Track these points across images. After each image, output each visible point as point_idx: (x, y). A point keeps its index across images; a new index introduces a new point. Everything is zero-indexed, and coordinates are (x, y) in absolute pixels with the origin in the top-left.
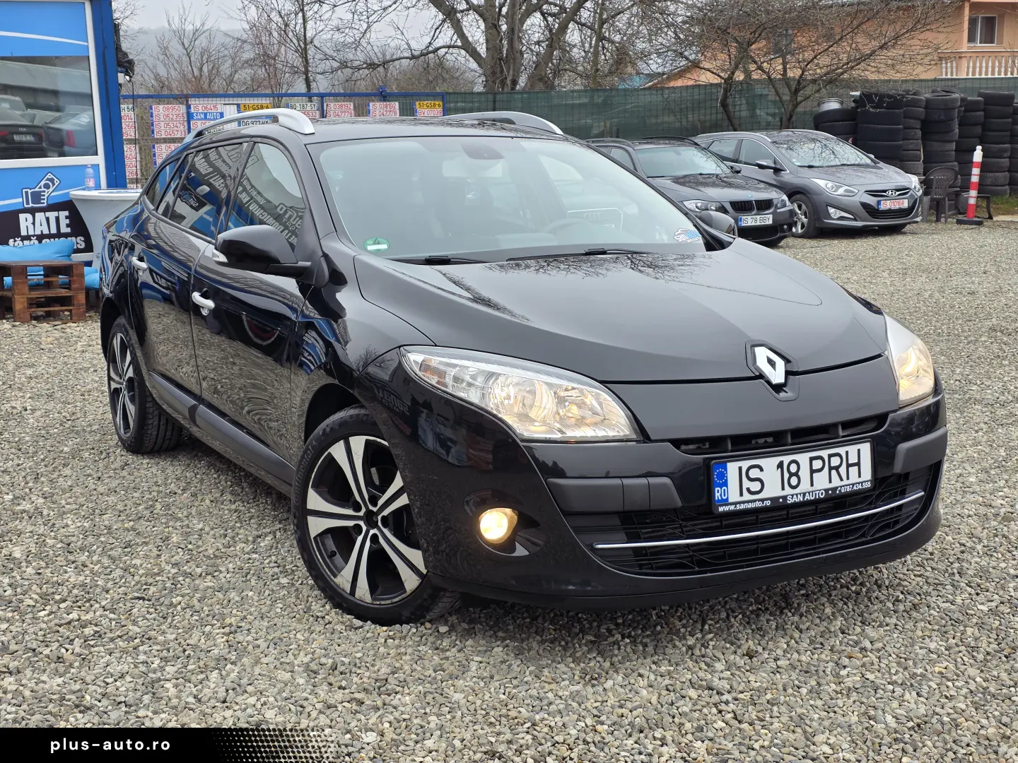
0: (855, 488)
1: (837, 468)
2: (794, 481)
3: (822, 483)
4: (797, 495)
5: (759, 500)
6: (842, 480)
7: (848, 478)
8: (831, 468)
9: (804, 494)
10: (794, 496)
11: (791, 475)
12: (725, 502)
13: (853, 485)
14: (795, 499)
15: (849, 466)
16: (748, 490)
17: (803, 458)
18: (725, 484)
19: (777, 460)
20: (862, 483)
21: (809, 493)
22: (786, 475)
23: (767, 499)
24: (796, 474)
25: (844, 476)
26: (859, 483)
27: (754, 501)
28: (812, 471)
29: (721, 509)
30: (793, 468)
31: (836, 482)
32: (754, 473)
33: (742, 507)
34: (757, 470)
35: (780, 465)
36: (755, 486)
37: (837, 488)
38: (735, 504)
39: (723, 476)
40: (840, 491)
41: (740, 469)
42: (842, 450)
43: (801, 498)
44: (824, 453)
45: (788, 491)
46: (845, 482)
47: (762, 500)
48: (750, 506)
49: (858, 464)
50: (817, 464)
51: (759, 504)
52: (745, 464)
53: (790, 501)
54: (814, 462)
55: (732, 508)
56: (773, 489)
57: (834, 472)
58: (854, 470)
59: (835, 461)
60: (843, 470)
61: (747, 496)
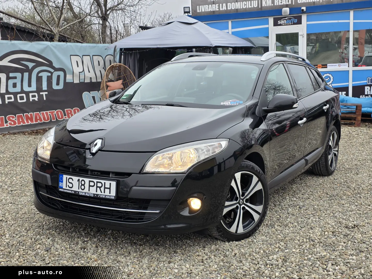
0: (106, 197)
1: (100, 188)
2: (83, 187)
3: (93, 191)
4: (83, 192)
5: (71, 190)
6: (101, 192)
7: (104, 192)
8: (97, 187)
9: (85, 193)
10: (82, 192)
11: (82, 185)
12: (62, 188)
13: (106, 196)
14: (82, 194)
15: (105, 188)
16: (68, 185)
17: (87, 180)
18: (62, 182)
19: (78, 178)
20: (110, 196)
21: (87, 193)
22: (80, 185)
23: (73, 191)
24: (84, 185)
25: (103, 191)
26: (109, 196)
27: (69, 190)
28: (90, 186)
29: (60, 190)
30: (83, 183)
31: (99, 192)
32: (70, 180)
33: (66, 191)
34: (71, 180)
35: (79, 180)
36: (71, 185)
37: (99, 195)
38: (64, 189)
39: (62, 179)
40: (100, 196)
41: (67, 178)
42: (103, 182)
43: (84, 194)
44: (95, 181)
45: (80, 190)
46: (103, 194)
47: (72, 191)
48: (68, 191)
49: (110, 188)
50: (92, 184)
51: (70, 192)
52: (68, 177)
53: (80, 194)
54: (91, 183)
55: (63, 190)
56: (76, 188)
57: (98, 189)
58: (107, 191)
59: (99, 185)
60: (102, 189)
61: (68, 188)
